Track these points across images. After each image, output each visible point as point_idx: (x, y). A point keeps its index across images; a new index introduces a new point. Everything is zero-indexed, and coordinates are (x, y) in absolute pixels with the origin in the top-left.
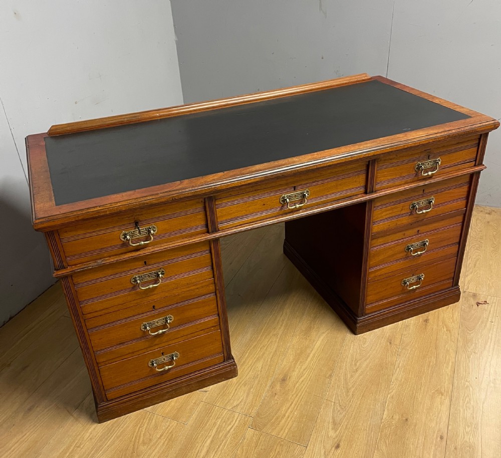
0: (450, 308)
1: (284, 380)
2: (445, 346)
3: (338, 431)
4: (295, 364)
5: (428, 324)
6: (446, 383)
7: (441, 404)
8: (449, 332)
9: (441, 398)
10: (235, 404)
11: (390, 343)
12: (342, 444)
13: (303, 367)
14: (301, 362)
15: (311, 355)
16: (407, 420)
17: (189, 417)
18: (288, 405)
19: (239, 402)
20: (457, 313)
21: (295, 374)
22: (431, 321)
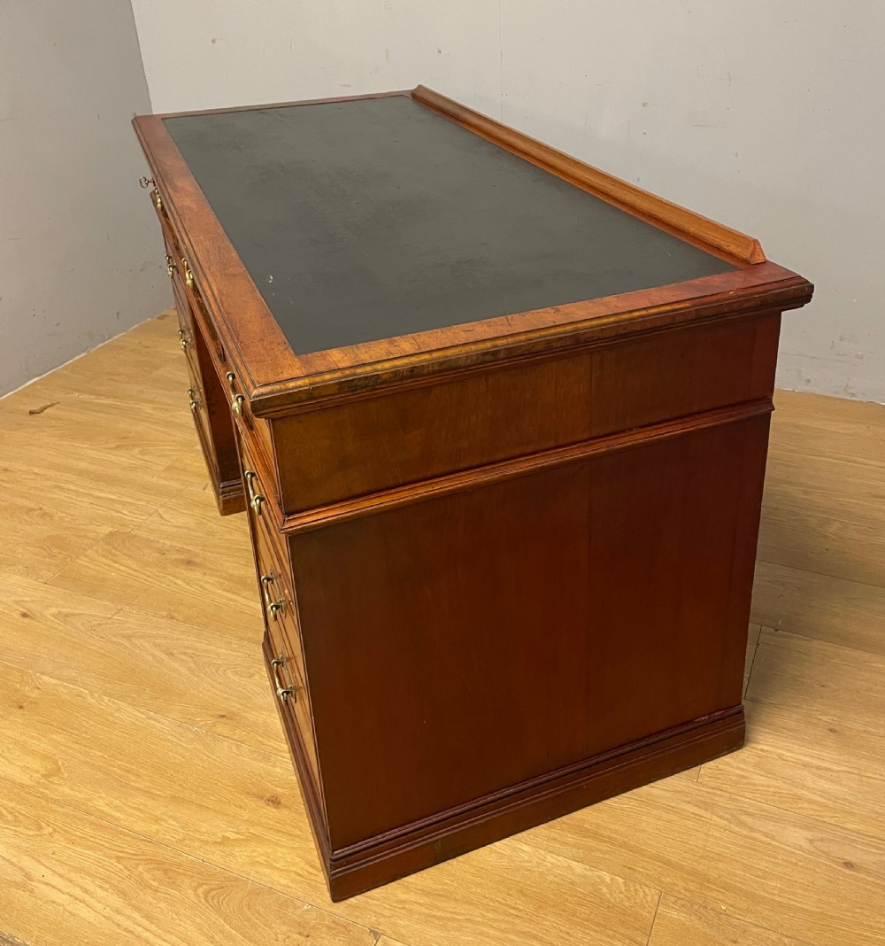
0: (316, 873)
1: (189, 563)
2: (175, 819)
3: (53, 619)
4: (221, 577)
5: (261, 803)
6: (67, 790)
7: (24, 768)
8: (219, 840)
9: (37, 772)
10: (165, 516)
11: (222, 716)
12: (27, 620)
13: (207, 586)
14: (221, 583)
15: (235, 597)
16: (21, 707)
17: (166, 479)
18: (135, 567)
19: (168, 519)
20: (284, 882)
21: (197, 575)
22: (272, 811)
